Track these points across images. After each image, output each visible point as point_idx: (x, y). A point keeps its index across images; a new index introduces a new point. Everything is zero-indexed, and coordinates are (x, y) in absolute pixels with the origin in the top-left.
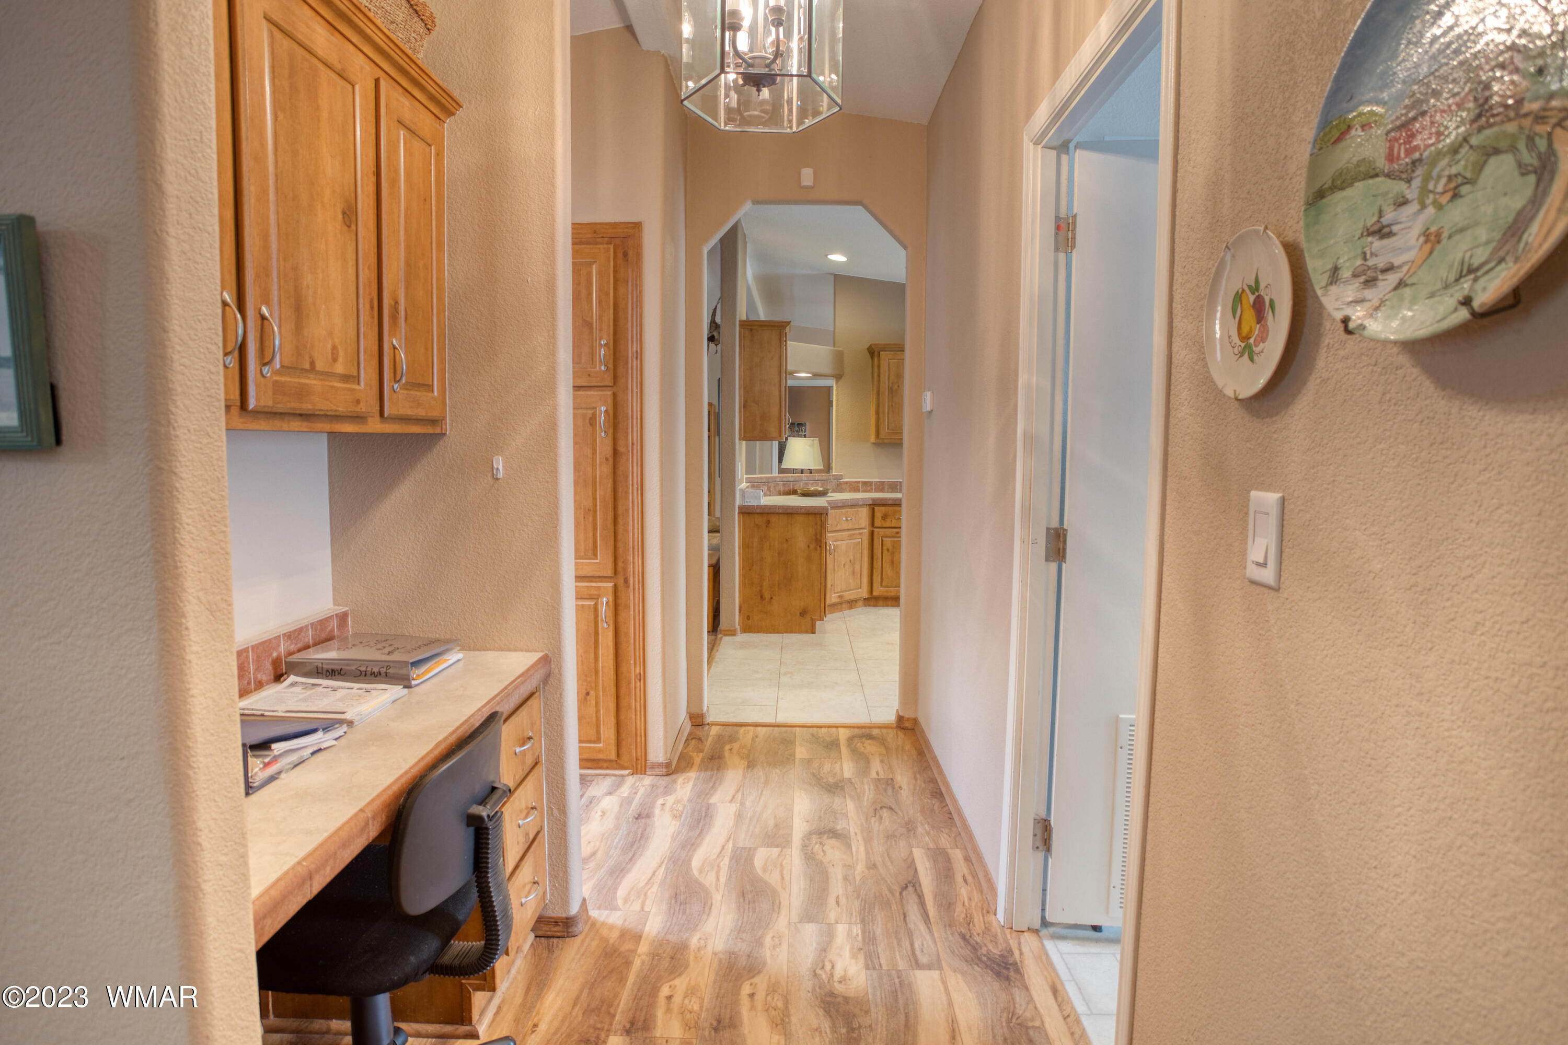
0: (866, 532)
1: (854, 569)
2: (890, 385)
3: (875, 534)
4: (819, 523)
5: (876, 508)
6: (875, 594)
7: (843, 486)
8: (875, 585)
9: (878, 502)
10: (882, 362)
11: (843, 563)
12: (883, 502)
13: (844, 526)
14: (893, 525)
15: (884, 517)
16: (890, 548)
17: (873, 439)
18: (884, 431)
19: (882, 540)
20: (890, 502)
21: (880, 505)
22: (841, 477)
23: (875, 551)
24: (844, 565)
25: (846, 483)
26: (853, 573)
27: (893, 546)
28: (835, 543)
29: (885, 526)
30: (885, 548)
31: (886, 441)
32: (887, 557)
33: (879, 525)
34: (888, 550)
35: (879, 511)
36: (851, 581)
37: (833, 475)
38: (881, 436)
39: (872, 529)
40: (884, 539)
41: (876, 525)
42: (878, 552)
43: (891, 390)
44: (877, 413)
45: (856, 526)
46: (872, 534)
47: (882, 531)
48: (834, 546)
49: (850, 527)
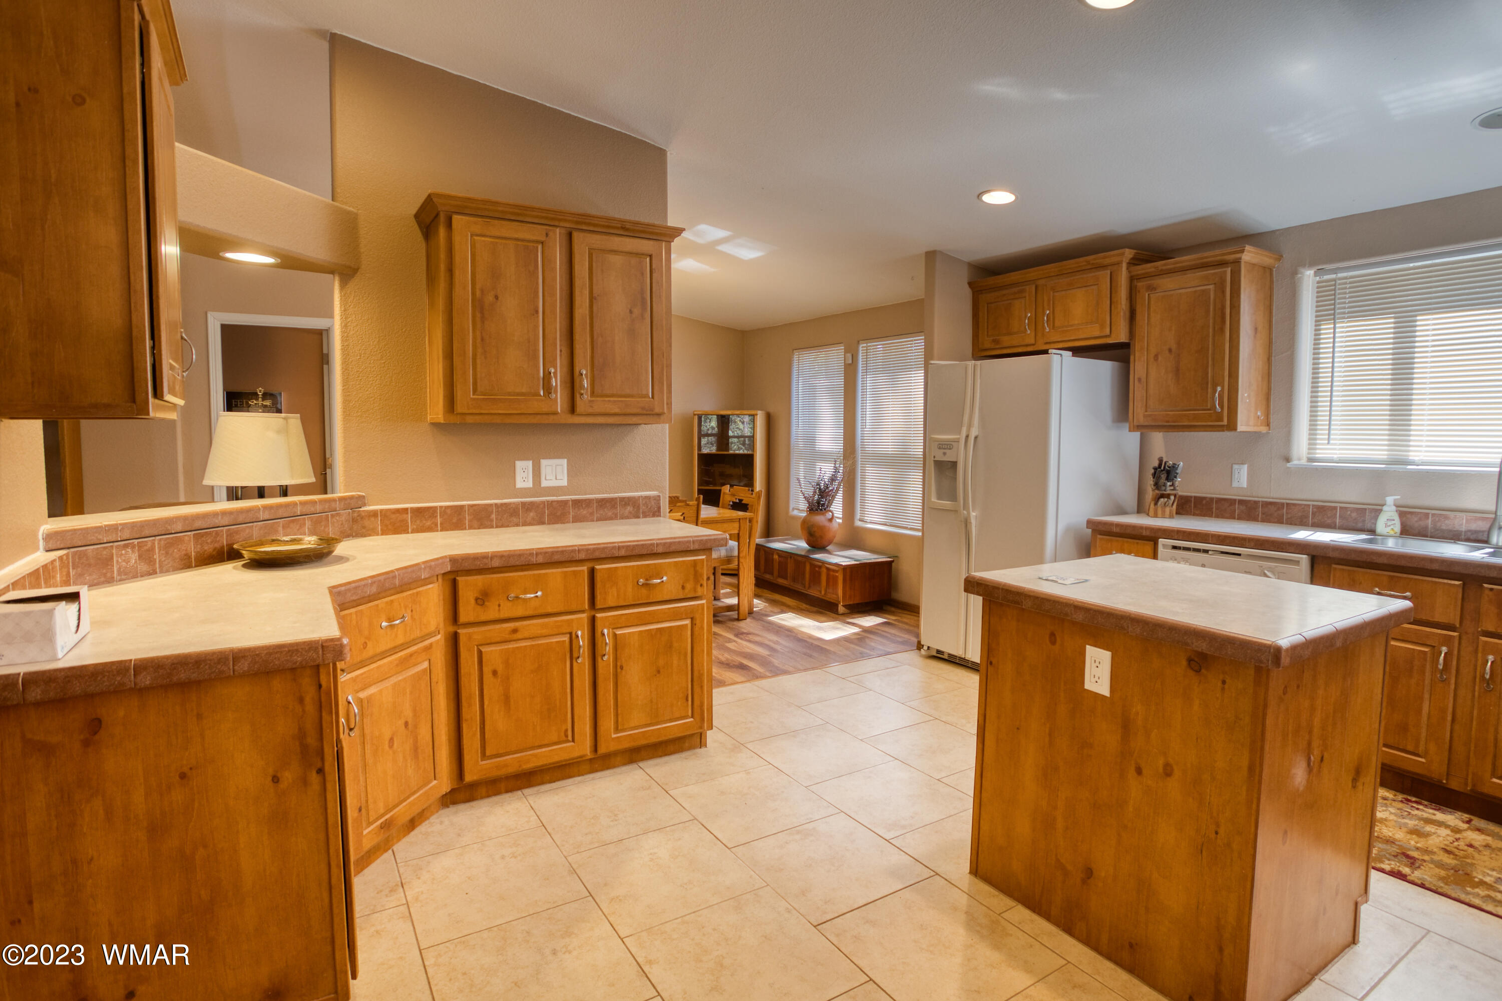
0: (439, 639)
1: (416, 741)
2: (478, 293)
3: (463, 640)
4: (310, 695)
5: (461, 580)
6: (469, 778)
7: (367, 523)
8: (467, 757)
9: (466, 565)
10: (457, 239)
11: (387, 735)
12: (479, 564)
13: (384, 645)
14: (505, 614)
15: (482, 599)
16: (500, 669)
17: (436, 411)
18: (465, 397)
19: (480, 653)
20: (496, 563)
21: (469, 572)
22: (361, 501)
23: (464, 681)
24: (391, 740)
25: (374, 514)
26: (416, 749)
27: (507, 663)
28: (362, 695)
29: (483, 618)
30: (487, 670)
31: (470, 419)
32: (493, 688)
33: (472, 619)
34: (495, 673)
35: (469, 587)
36: (410, 772)
37: (342, 499)
38: (459, 408)
39: (452, 629)
40: (483, 649)
41: (463, 618)
42: (470, 684)
43: (479, 306)
44: (449, 355)
45: (417, 633)
46: (454, 641)
47: (478, 633)
48: (360, 702)
49: (400, 640)
